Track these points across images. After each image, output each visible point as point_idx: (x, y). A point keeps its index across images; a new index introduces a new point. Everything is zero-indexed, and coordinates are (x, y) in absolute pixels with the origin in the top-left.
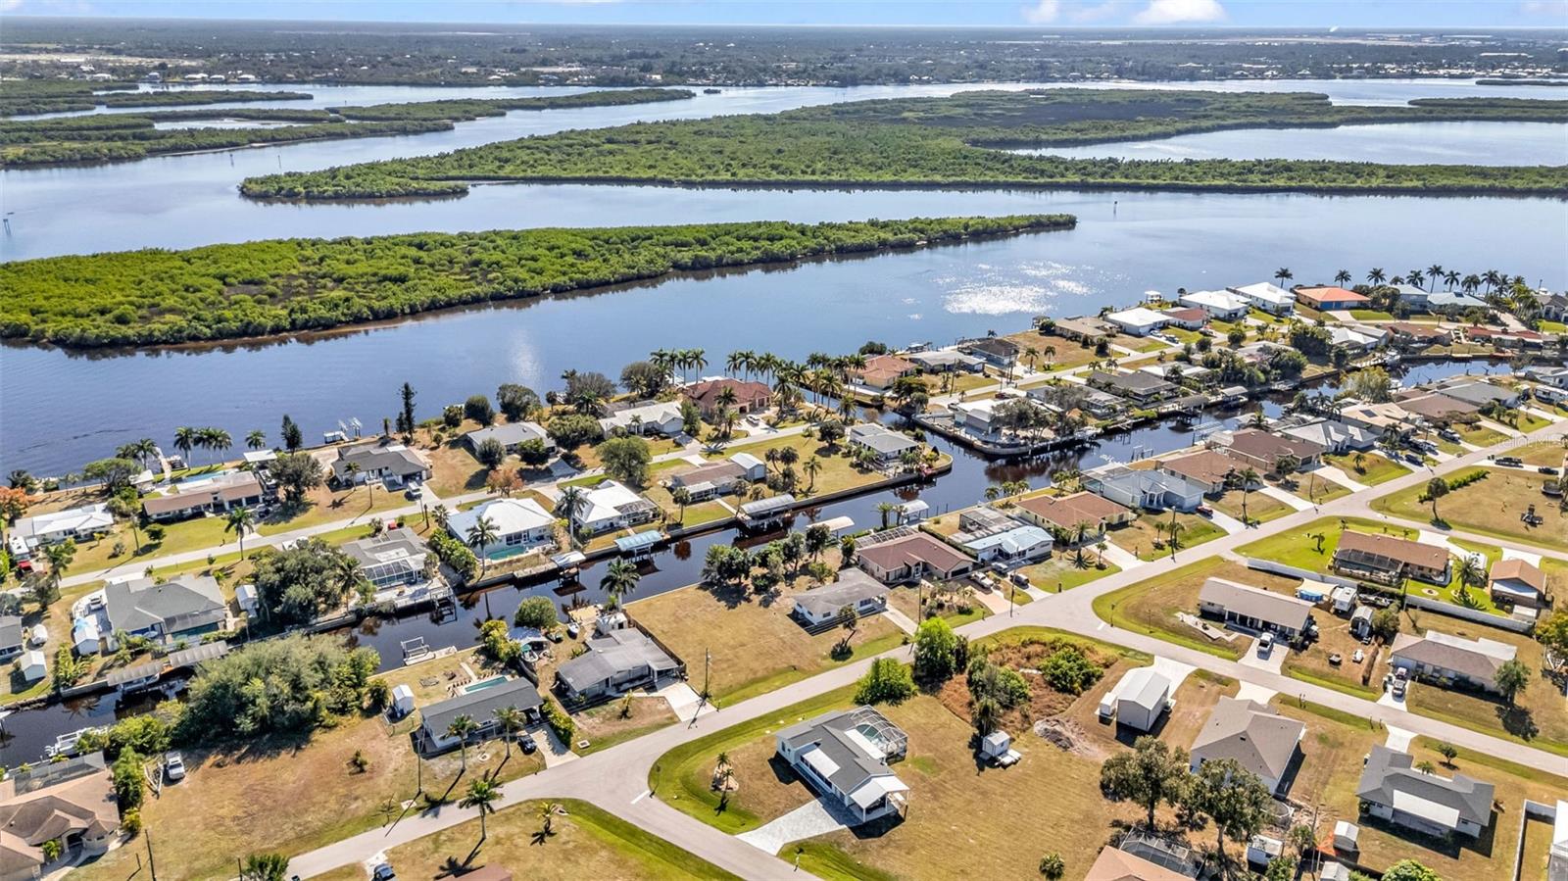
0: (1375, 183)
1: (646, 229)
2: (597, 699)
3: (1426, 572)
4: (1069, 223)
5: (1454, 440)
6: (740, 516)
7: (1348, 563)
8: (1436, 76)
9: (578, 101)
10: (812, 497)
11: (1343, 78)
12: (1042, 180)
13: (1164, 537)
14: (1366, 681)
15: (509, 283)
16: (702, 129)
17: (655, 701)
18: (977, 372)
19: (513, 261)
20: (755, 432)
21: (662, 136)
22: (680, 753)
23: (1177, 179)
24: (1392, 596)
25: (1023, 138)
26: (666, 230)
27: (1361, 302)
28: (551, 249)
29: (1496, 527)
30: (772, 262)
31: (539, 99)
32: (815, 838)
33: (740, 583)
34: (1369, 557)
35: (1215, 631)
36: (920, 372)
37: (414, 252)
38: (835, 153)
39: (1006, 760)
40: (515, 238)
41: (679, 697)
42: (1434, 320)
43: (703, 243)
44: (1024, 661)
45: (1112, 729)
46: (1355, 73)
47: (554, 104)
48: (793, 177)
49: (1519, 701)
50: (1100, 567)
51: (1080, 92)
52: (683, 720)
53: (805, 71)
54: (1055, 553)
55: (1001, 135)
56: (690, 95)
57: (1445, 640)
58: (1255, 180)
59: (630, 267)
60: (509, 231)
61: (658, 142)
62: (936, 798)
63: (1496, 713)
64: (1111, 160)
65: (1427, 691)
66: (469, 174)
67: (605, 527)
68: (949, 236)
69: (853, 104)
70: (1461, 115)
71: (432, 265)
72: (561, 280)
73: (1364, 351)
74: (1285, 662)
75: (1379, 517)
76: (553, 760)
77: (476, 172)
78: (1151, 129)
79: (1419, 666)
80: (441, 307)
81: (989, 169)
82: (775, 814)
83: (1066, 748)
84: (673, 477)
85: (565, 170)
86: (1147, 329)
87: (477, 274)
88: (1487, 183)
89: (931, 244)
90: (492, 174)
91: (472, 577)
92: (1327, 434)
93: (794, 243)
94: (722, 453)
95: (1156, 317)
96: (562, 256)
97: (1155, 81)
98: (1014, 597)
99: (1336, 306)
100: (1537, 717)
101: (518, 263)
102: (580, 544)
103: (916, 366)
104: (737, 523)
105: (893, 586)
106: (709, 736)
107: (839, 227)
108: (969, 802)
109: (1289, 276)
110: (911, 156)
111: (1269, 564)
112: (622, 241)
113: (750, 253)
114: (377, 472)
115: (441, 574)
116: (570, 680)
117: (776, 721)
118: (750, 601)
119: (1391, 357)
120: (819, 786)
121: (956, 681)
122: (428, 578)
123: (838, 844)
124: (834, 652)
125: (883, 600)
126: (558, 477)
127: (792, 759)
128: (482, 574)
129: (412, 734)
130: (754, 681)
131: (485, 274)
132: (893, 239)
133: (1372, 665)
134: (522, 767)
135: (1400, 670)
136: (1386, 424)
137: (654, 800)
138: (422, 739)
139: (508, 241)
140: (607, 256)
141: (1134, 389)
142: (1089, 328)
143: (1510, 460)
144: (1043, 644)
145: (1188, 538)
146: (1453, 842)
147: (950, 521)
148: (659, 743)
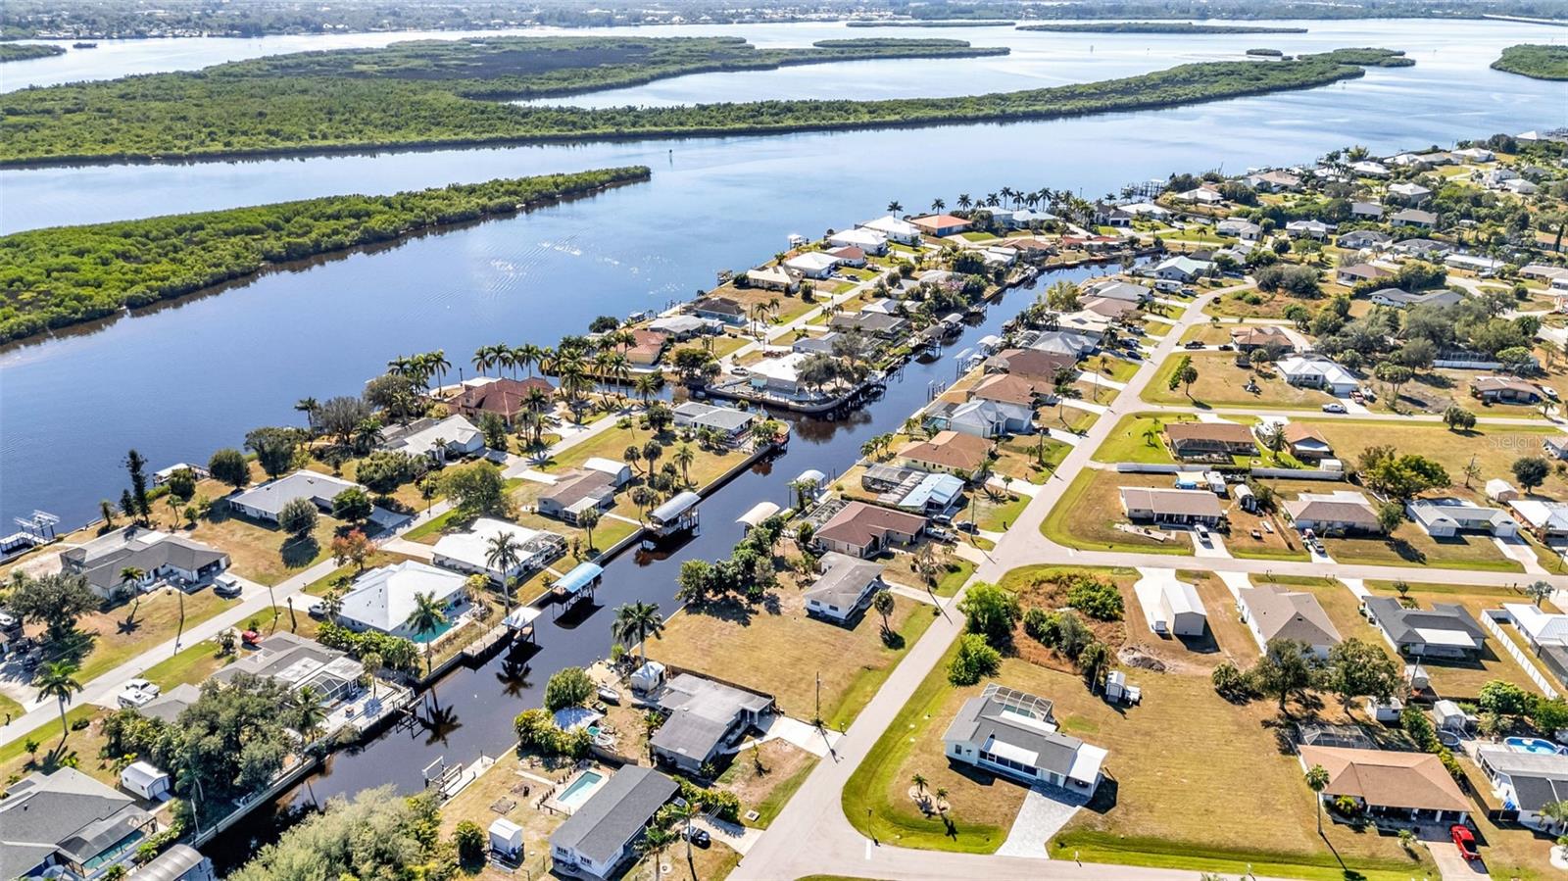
0: (866, 118)
1: (192, 217)
2: (721, 763)
3: (1241, 447)
4: (643, 175)
5: (1142, 334)
6: (649, 526)
7: (1193, 449)
8: (811, 20)
10: (699, 490)
11: (739, 23)
12: (579, 132)
13: (1034, 460)
14: (1290, 546)
15: (68, 303)
17: (776, 746)
18: (720, 333)
19: (41, 274)
20: (566, 435)
21: (78, 99)
23: (702, 124)
24: (1241, 471)
25: (513, 89)
26: (214, 217)
27: (965, 226)
28: (81, 253)
29: (1237, 400)
30: (377, 242)
32: (1065, 828)
33: (726, 597)
34: (1204, 443)
35: (1158, 534)
36: (671, 341)
38: (330, 113)
39: (1134, 696)
41: (789, 731)
42: (1025, 234)
43: (276, 228)
44: (1051, 601)
45: (1177, 643)
46: (747, 18)
48: (302, 144)
49: (1394, 535)
50: (1014, 499)
51: (520, 41)
52: (822, 755)
54: (967, 494)
55: (491, 87)
56: (59, 51)
57: (1316, 498)
58: (767, 120)
59: (216, 265)
61: (81, 110)
62: (1118, 752)
63: (1388, 548)
64: (631, 109)
65: (1335, 543)
68: (545, 197)
69: (286, 57)
70: (866, 54)
72: (137, 290)
73: (1010, 266)
74: (1227, 547)
75: (1156, 408)
76: (743, 843)
78: (627, 77)
79: (1316, 524)
81: (520, 123)
82: (1010, 819)
83: (1162, 670)
84: (539, 500)
86: (826, 272)
88: (946, 114)
89: (529, 207)
91: (419, 670)
92: (1070, 347)
93: (392, 218)
94: (555, 463)
95: (823, 260)
96: (105, 262)
97: (576, 27)
98: (978, 544)
99: (950, 231)
100: (1414, 543)
101: (49, 276)
102: (512, 600)
103: (667, 335)
104: (646, 535)
105: (873, 559)
106: (863, 763)
107: (422, 196)
108: (1146, 746)
109: (899, 209)
110: (423, 114)
111: (1131, 465)
112: (167, 236)
113: (347, 235)
114: (152, 573)
115: (376, 676)
116: (681, 751)
117: (906, 726)
118: (757, 613)
119: (1032, 271)
120: (1020, 777)
121: (1019, 635)
122: (367, 685)
123: (1088, 825)
124: (885, 641)
125: (878, 577)
126: (396, 527)
127: (974, 759)
128: (429, 663)
129: (552, 872)
130: (846, 693)
131: (13, 295)
132: (491, 204)
133: (1281, 531)
134: (716, 863)
135: (1309, 531)
136: (1102, 328)
137: (884, 847)
138: (572, 874)
139: (7, 250)
140: (171, 255)
141: (883, 329)
142: (782, 278)
143: (1195, 343)
144: (1049, 581)
145: (1049, 457)
146: (1475, 657)
147: (852, 480)
148: (826, 787)
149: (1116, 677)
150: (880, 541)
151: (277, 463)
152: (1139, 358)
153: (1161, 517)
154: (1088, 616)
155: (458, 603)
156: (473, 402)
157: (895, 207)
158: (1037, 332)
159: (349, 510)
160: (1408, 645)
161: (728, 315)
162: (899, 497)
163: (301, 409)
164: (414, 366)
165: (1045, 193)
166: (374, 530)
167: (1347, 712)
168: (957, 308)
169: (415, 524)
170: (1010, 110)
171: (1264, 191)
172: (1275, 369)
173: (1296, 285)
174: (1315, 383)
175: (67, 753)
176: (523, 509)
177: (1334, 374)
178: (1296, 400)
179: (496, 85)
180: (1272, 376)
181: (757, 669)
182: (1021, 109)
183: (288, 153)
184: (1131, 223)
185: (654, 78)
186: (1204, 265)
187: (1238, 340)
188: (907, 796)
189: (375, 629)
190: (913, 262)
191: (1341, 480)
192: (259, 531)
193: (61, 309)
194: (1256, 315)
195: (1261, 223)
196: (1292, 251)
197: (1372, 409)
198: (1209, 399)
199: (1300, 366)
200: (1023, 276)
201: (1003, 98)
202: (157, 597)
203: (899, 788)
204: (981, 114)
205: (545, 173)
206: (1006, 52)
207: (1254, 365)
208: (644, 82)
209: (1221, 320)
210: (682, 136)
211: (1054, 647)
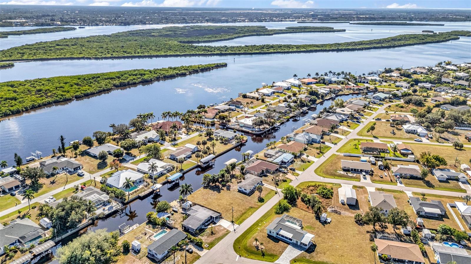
0: (295, 50)
1: (97, 74)
2: (201, 230)
3: (384, 150)
4: (225, 65)
5: (363, 115)
6: (199, 164)
7: (367, 150)
8: (287, 21)
9: (34, 32)
10: (216, 154)
11: (265, 22)
12: (209, 53)
13: (318, 151)
14: (391, 180)
15: (59, 96)
16: (90, 40)
17: (218, 227)
18: (234, 111)
19: (54, 88)
20: (183, 137)
21: (75, 42)
22: (238, 242)
23: (245, 51)
24: (382, 157)
25: (194, 40)
26: (103, 74)
27: (316, 82)
28: (66, 83)
29: (387, 136)
30: (145, 82)
31: (19, 31)
32: (297, 257)
33: (216, 185)
34: (370, 148)
35: (350, 174)
36: (219, 112)
37: (11, 88)
38: (141, 46)
39: (329, 221)
40: (48, 80)
41: (224, 224)
42: (335, 85)
43: (119, 78)
44: (311, 192)
45: (347, 206)
47: (25, 33)
48: (132, 55)
49: (426, 179)
50: (309, 162)
51: (200, 27)
52: (231, 231)
53: (110, 21)
54: (295, 160)
55: (188, 40)
56: (75, 29)
57: (402, 166)
58: (265, 50)
59: (100, 87)
60: (44, 78)
61: (76, 45)
62: (319, 236)
63: (423, 183)
64: (225, 46)
65: (406, 181)
66: (11, 59)
67: (159, 175)
68: (195, 71)
69: (134, 31)
70: (301, 31)
71: (22, 92)
73: (326, 95)
74: (371, 180)
75: (361, 138)
76: (201, 253)
77: (13, 58)
78: (228, 37)
79: (401, 174)
80: (37, 107)
81: (193, 50)
82: (281, 253)
83: (340, 214)
84: (170, 155)
85: (48, 56)
86: (270, 94)
87: (43, 94)
88: (320, 49)
89: (190, 73)
90: (20, 59)
91: (125, 199)
92: (338, 118)
93: (151, 76)
94: (178, 145)
95: (270, 91)
96: (72, 86)
97: (217, 23)
98: (294, 174)
99: (311, 83)
100: (432, 182)
101: (56, 89)
102: (155, 182)
103: (218, 111)
104: (198, 166)
105: (261, 177)
106: (243, 234)
107: (161, 70)
108: (329, 236)
109: (296, 76)
110: (166, 47)
111: (348, 154)
112: (90, 79)
113: (137, 80)
114: (62, 169)
115: (113, 200)
116: (190, 226)
117: (258, 225)
118: (223, 190)
119: (333, 95)
120: (287, 241)
121: (299, 202)
122: (110, 202)
123: (304, 257)
124: (259, 200)
125: (261, 182)
126: (129, 160)
127: (275, 235)
128: (129, 197)
129: (147, 257)
130: (243, 214)
131: (46, 94)
132: (179, 73)
133: (390, 176)
134: (193, 258)
135: (398, 176)
136: (349, 113)
137: (242, 258)
138: (152, 257)
139: (47, 82)
140: (89, 84)
141: (282, 111)
142: (256, 95)
143: (378, 119)
144: (313, 186)
145: (323, 150)
146: (441, 217)
147: (261, 155)
148: (230, 240)
149: (324, 215)
150: (264, 172)
151: (101, 141)
152: (360, 123)
153: (352, 170)
154: (321, 197)
155: (140, 182)
156: (158, 127)
157: (295, 76)
158: (329, 114)
159: (118, 155)
160: (420, 212)
161: (238, 106)
162: (273, 159)
163: (110, 127)
164: (144, 116)
165: (343, 73)
166: (123, 161)
167: (394, 230)
168: (307, 106)
169: (135, 160)
170: (340, 48)
171: (415, 74)
172: (402, 127)
173: (416, 102)
174: (414, 132)
175: (29, 215)
176: (165, 157)
177: (420, 130)
178: (407, 137)
179: (189, 39)
180: (400, 130)
181: (219, 205)
182: (344, 48)
183: (128, 57)
184: (369, 82)
185: (235, 38)
186: (387, 96)
187: (392, 118)
188: (253, 244)
189: (115, 187)
190: (297, 92)
191: (414, 162)
192: (93, 159)
193: (57, 98)
194: (401, 111)
195: (410, 83)
196: (418, 92)
197: (431, 141)
198: (379, 136)
199: (410, 127)
200: (331, 97)
201: (339, 44)
203: (250, 242)
204: (331, 49)
205: (197, 64)
206: (344, 31)
207: (396, 126)
208: (233, 39)
209: (389, 112)
210: (239, 54)
211: (308, 205)
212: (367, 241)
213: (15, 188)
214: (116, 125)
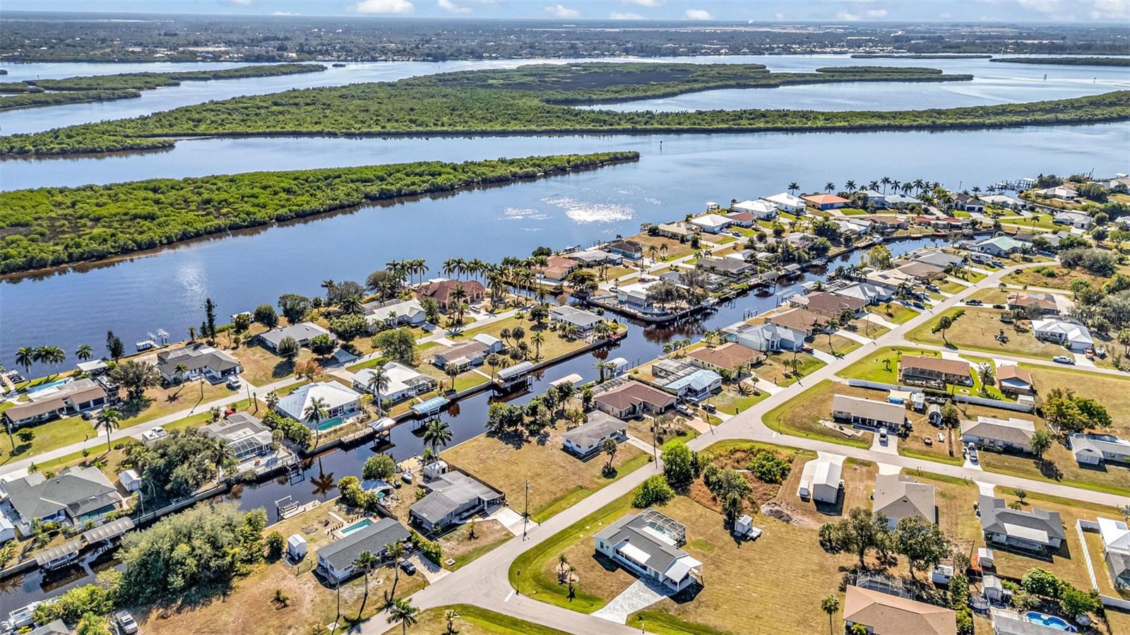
0: (820, 124)
1: (334, 170)
2: (448, 527)
3: (958, 378)
4: (634, 157)
5: (936, 291)
6: (496, 380)
7: (913, 376)
8: (825, 53)
9: (236, 74)
10: (542, 362)
11: (770, 54)
12: (606, 128)
13: (790, 370)
14: (951, 453)
15: (243, 216)
16: (346, 93)
17: (490, 524)
18: (618, 264)
19: (238, 198)
20: (479, 317)
21: (314, 98)
22: (524, 559)
23: (694, 124)
24: (945, 396)
25: (580, 98)
27: (845, 203)
28: (265, 188)
29: (983, 345)
30: (438, 191)
31: (205, 72)
32: (648, 608)
33: (517, 430)
34: (923, 372)
35: (848, 431)
36: (580, 266)
37: (151, 195)
38: (453, 110)
39: (754, 534)
40: (231, 180)
41: (507, 518)
42: (892, 212)
43: (382, 179)
44: (736, 464)
45: (812, 505)
46: (776, 51)
47: (217, 76)
48: (429, 128)
49: (1045, 456)
50: (756, 394)
51: (606, 65)
52: (517, 535)
53: (405, 50)
54: (723, 387)
55: (566, 96)
56: (323, 69)
57: (990, 421)
58: (744, 123)
59: (333, 200)
60: (225, 176)
61: (314, 104)
62: (718, 567)
63: (1034, 465)
64: (648, 112)
65: (990, 457)
66: (171, 132)
67: (399, 398)
68: (559, 169)
69: (450, 74)
70: (852, 78)
71: (171, 205)
72: (282, 211)
73: (860, 236)
74: (898, 447)
75: (912, 344)
76: (432, 577)
77: (175, 130)
78: (663, 90)
79: (980, 440)
80: (192, 237)
81: (569, 120)
82: (613, 595)
83: (788, 521)
84: (436, 356)
85: (249, 127)
86: (719, 228)
87: (212, 210)
88: (886, 122)
89: (547, 175)
90: (190, 132)
91: (309, 445)
92: (865, 293)
93: (451, 177)
94: (462, 335)
95: (721, 220)
96: (276, 193)
97: (650, 56)
98: (710, 421)
99: (832, 206)
100: (1059, 466)
101: (242, 200)
102: (384, 413)
103: (577, 262)
104: (493, 386)
105: (627, 420)
106: (540, 544)
107: (479, 164)
108: (741, 568)
109: (797, 188)
110: (510, 112)
111: (862, 382)
112: (318, 180)
113: (420, 186)
114: (197, 370)
115: (283, 445)
116: (425, 515)
117: (583, 527)
118: (529, 442)
119: (877, 238)
120: (637, 571)
121: (698, 485)
122: (275, 450)
123: (665, 610)
124: (604, 472)
125: (624, 432)
126: (345, 362)
127: (610, 554)
128: (317, 442)
129: (314, 572)
130: (556, 500)
131: (218, 209)
132: (520, 172)
133: (950, 442)
134: (411, 585)
135: (970, 444)
136: (897, 282)
137: (521, 597)
138: (324, 574)
139: (227, 183)
140: (312, 191)
141: (730, 270)
142: (682, 230)
143: (974, 301)
144: (744, 451)
145: (804, 369)
146: (1046, 553)
147: (645, 370)
148: (507, 554)
149: (744, 520)
150: (638, 408)
151: (294, 316)
152: (923, 308)
153: (856, 420)
154: (756, 477)
155: (352, 410)
156: (429, 293)
157: (794, 187)
158: (848, 282)
159: (321, 348)
160: (993, 534)
161: (629, 252)
162: (668, 381)
163: (323, 286)
164: (403, 267)
165: (919, 184)
166: (334, 362)
167: (912, 572)
168: (800, 261)
169: (358, 362)
170: (939, 122)
171: (1120, 192)
172: (1030, 326)
173: (1092, 265)
174: (1057, 339)
175: (103, 461)
176: (425, 361)
177: (1076, 333)
178: (1034, 351)
179: (570, 95)
180: (1025, 331)
181: (507, 476)
182: (950, 121)
183: (418, 134)
184: (984, 209)
185: (682, 92)
186: (1019, 244)
187: (1009, 301)
188: (554, 568)
189: (291, 417)
190: (787, 227)
191: (1031, 412)
192: (269, 355)
193: (237, 219)
194: (1046, 285)
195: (1096, 216)
196: (1108, 239)
197: (1098, 364)
198: (957, 342)
199: (1049, 325)
200: (871, 242)
201: (940, 112)
202: (196, 383)
203: (549, 564)
204: (915, 124)
205: (566, 153)
206: (970, 78)
207: (1014, 320)
208: (674, 94)
209: (1009, 286)
210: (679, 132)
211: (715, 494)
212: (832, 589)
213: (95, 405)
214: (335, 283)
